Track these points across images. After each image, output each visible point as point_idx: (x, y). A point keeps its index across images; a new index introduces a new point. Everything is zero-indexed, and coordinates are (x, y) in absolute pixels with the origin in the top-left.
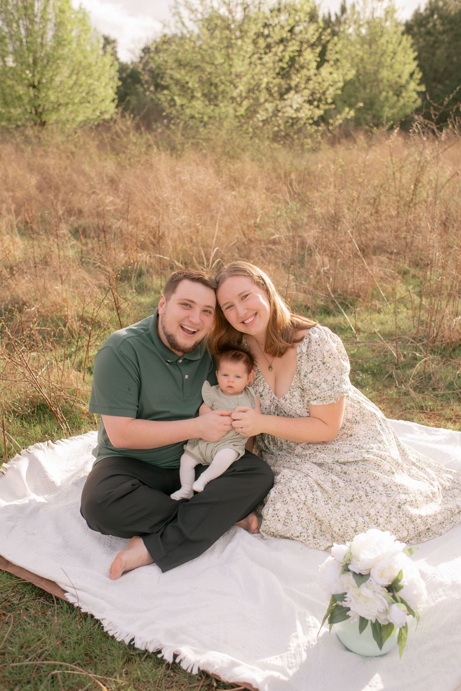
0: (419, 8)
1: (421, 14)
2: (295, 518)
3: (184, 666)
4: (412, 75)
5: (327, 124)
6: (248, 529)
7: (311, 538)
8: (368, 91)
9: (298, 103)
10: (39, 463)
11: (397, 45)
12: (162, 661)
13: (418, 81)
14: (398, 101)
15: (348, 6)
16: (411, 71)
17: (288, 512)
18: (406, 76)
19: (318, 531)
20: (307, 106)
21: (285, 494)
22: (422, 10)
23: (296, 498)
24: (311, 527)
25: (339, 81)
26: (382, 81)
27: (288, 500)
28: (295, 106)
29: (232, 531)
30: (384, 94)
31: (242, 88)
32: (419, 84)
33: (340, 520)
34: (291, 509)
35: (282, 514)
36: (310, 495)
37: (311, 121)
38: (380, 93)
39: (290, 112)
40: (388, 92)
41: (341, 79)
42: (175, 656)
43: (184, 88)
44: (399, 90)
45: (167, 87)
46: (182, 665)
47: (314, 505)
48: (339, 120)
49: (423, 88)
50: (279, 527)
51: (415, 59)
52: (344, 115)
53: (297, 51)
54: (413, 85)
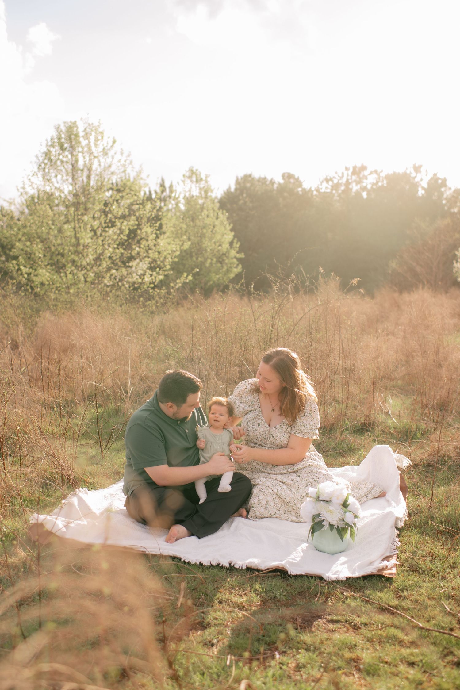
0: (230, 188)
1: (231, 193)
2: (272, 504)
3: (237, 566)
4: (231, 244)
5: (168, 287)
6: (241, 516)
7: (283, 514)
8: (194, 259)
9: (142, 270)
10: (84, 502)
11: (215, 218)
12: (222, 567)
13: (237, 249)
14: (222, 267)
15: (167, 185)
16: (230, 240)
17: (267, 501)
18: (226, 246)
19: (286, 511)
20: (149, 272)
21: (264, 490)
22: (233, 190)
23: (272, 492)
24: (282, 509)
25: (177, 250)
26: (206, 250)
27: (267, 493)
28: (140, 272)
29: (230, 520)
30: (209, 261)
31: (91, 257)
32: (238, 252)
33: (300, 499)
34: (269, 499)
35: (264, 502)
36: (280, 488)
37: (152, 285)
38: (206, 260)
39: (135, 278)
40: (212, 260)
41: (178, 249)
42: (230, 564)
43: (30, 257)
44: (221, 258)
45: (16, 258)
46: (235, 566)
47: (283, 493)
48: (179, 283)
49: (242, 256)
50: (262, 510)
51: (231, 230)
52: (182, 279)
53: (136, 225)
54: (233, 253)
